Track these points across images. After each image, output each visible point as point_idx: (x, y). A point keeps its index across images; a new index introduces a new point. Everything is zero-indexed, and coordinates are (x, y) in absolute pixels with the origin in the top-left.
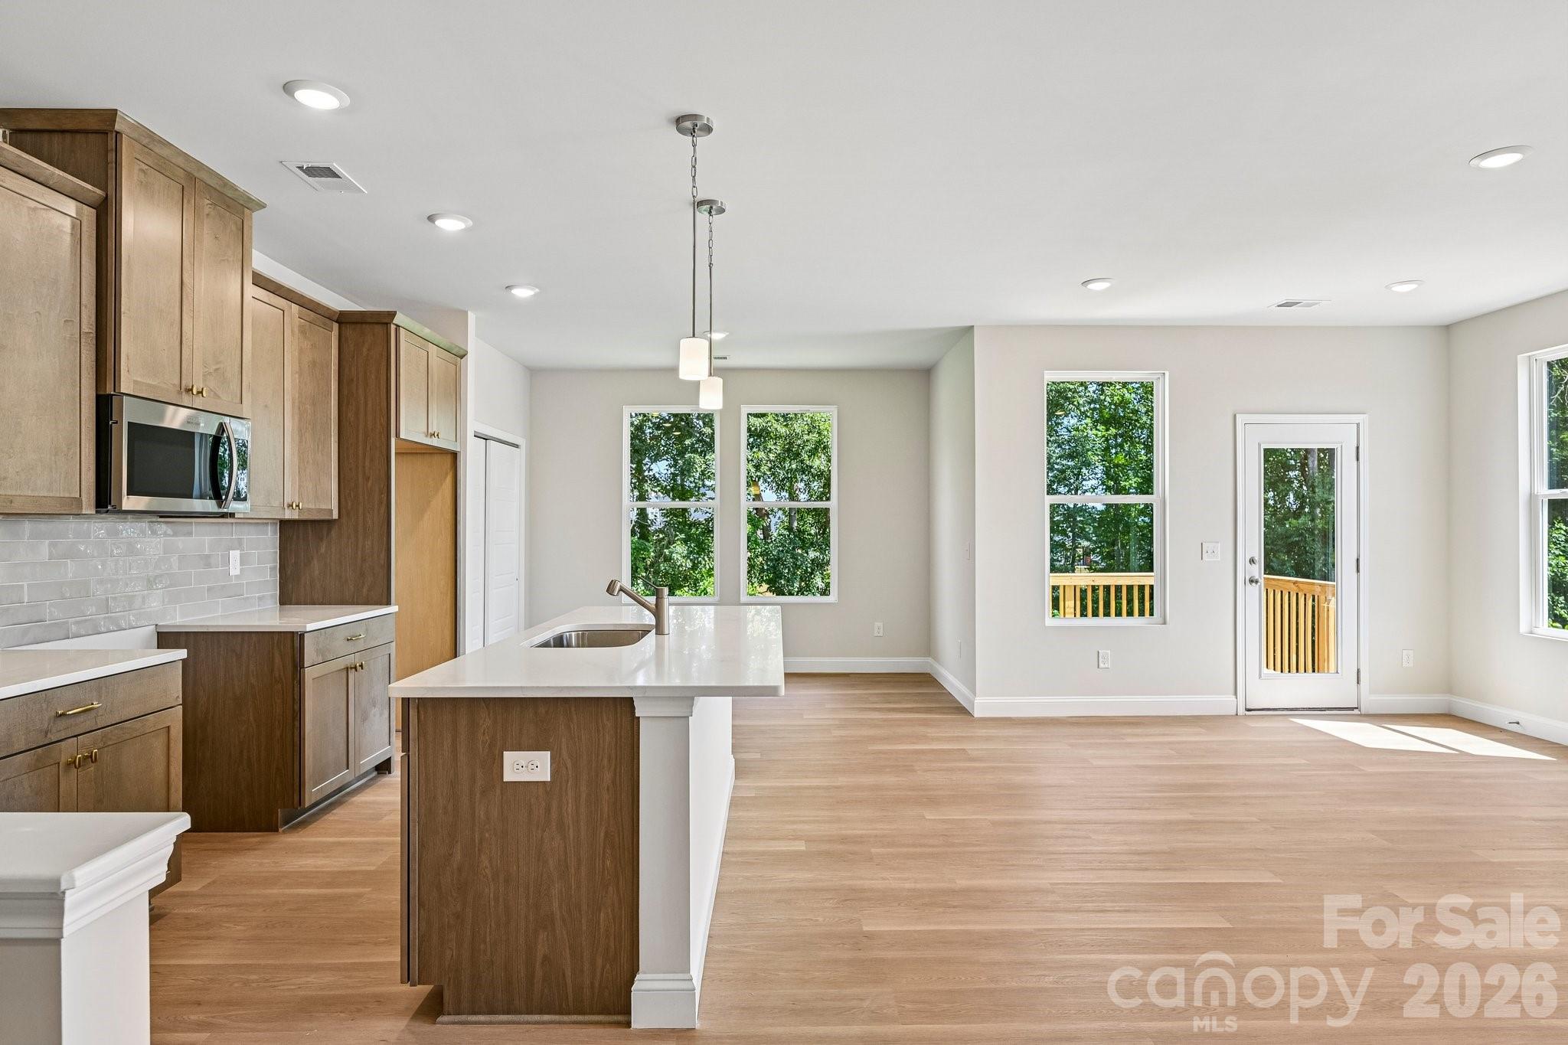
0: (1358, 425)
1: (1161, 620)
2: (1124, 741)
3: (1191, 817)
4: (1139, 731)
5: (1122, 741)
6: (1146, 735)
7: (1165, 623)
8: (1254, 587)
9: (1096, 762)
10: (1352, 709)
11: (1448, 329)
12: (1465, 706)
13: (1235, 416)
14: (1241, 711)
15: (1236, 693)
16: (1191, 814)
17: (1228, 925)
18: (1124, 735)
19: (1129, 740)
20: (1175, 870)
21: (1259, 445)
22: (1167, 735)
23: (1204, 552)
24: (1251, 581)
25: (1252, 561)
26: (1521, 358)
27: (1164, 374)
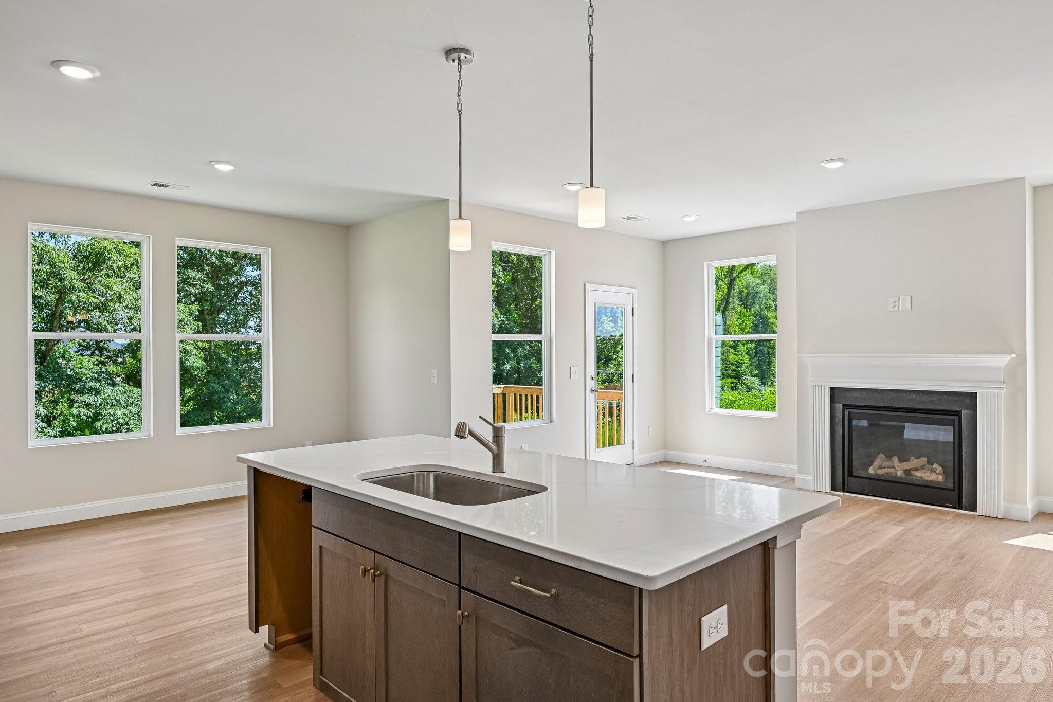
0: (633, 295)
1: (548, 420)
7: (551, 422)
8: (593, 395)
10: (631, 464)
11: (664, 243)
12: (674, 455)
13: (585, 284)
21: (596, 304)
23: (572, 373)
24: (592, 391)
25: (592, 378)
26: (706, 264)
27: (550, 252)
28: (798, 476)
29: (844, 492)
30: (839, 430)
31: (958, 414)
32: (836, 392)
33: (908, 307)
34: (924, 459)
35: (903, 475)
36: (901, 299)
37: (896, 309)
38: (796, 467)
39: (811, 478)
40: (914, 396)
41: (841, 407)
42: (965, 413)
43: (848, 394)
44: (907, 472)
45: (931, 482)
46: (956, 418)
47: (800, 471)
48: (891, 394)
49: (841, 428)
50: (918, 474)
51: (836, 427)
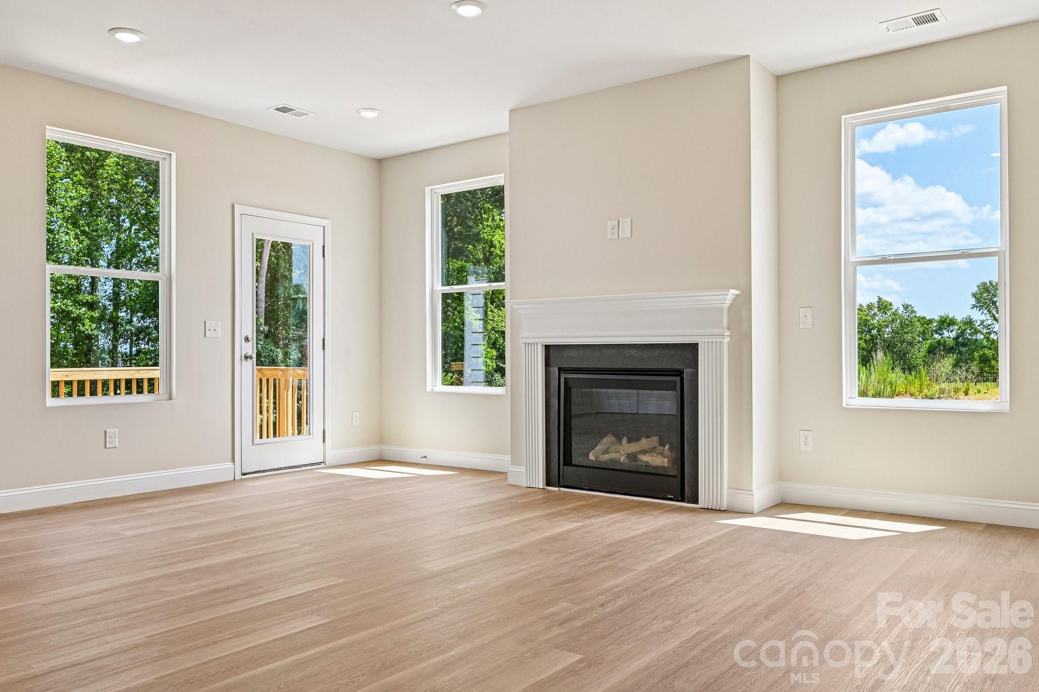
0: (324, 227)
1: (167, 396)
2: (145, 513)
3: (245, 555)
4: (155, 503)
5: (142, 513)
6: (165, 505)
7: (170, 398)
8: (249, 362)
9: (128, 533)
10: (319, 463)
11: (380, 163)
12: (390, 451)
13: (233, 206)
14: (238, 476)
15: (233, 460)
16: (245, 552)
17: (330, 620)
18: (143, 508)
19: (150, 511)
20: (258, 594)
21: (253, 235)
22: (184, 502)
23: (207, 329)
24: (246, 357)
25: (247, 339)
26: (428, 189)
27: (170, 154)
28: (510, 469)
29: (561, 487)
30: (555, 402)
31: (680, 373)
32: (552, 351)
33: (628, 235)
34: (656, 439)
35: (627, 461)
36: (620, 222)
37: (616, 236)
38: (509, 458)
39: (522, 469)
40: (633, 352)
41: (557, 371)
42: (687, 371)
43: (565, 354)
44: (633, 457)
45: (656, 468)
46: (678, 379)
47: (514, 462)
48: (609, 352)
49: (557, 400)
50: (645, 458)
51: (552, 400)
